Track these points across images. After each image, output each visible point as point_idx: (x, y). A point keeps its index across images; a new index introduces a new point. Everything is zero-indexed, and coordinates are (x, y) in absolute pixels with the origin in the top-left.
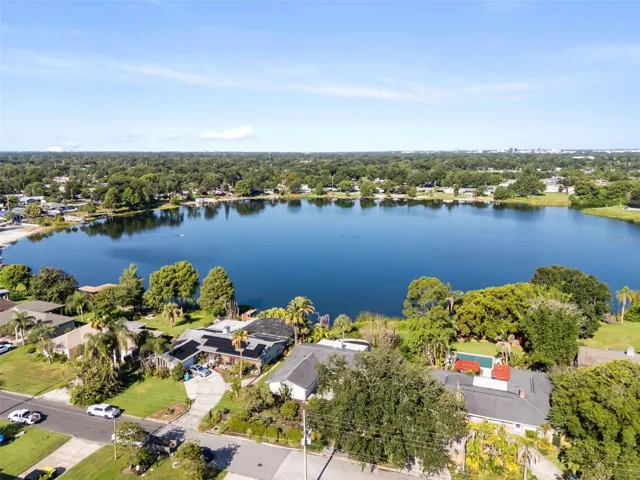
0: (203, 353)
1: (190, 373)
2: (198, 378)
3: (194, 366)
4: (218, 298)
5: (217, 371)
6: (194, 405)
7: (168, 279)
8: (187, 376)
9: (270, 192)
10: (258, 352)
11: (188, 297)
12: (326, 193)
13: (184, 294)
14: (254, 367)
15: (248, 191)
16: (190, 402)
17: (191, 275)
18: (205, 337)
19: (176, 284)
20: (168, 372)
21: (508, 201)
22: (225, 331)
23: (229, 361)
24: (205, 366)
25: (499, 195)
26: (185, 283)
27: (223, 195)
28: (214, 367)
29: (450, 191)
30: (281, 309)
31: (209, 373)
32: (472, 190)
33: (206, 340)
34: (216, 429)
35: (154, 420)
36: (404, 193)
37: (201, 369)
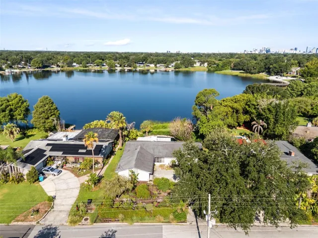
0: (50, 157)
1: (43, 174)
2: (51, 177)
3: (46, 168)
4: (48, 118)
5: (65, 169)
6: (56, 202)
7: (4, 106)
8: (41, 177)
9: (54, 66)
10: (98, 150)
11: (21, 119)
12: (88, 67)
13: (18, 117)
14: (97, 163)
15: (41, 65)
16: (52, 199)
17: (23, 103)
18: (48, 145)
19: (11, 110)
20: (22, 176)
21: (181, 69)
22: (64, 139)
23: (74, 160)
24: (54, 166)
25: (177, 67)
26: (19, 109)
27: (24, 68)
28: (62, 167)
29: (152, 65)
30: (101, 121)
31: (60, 172)
32: (163, 65)
33: (50, 147)
34: (86, 219)
35: (20, 223)
36: (130, 67)
37: (52, 170)
